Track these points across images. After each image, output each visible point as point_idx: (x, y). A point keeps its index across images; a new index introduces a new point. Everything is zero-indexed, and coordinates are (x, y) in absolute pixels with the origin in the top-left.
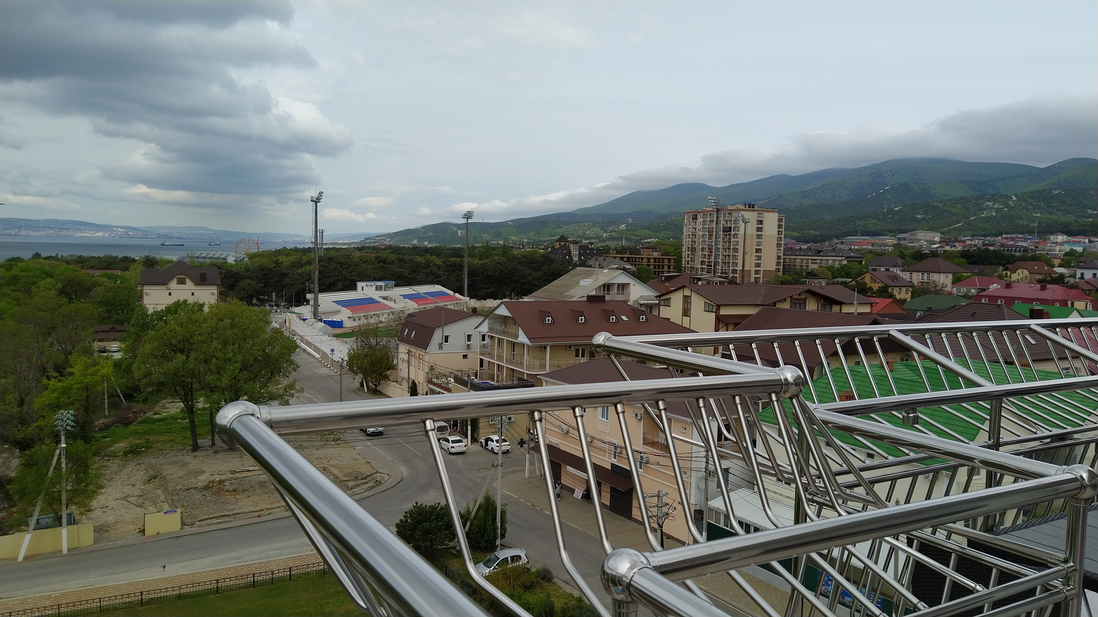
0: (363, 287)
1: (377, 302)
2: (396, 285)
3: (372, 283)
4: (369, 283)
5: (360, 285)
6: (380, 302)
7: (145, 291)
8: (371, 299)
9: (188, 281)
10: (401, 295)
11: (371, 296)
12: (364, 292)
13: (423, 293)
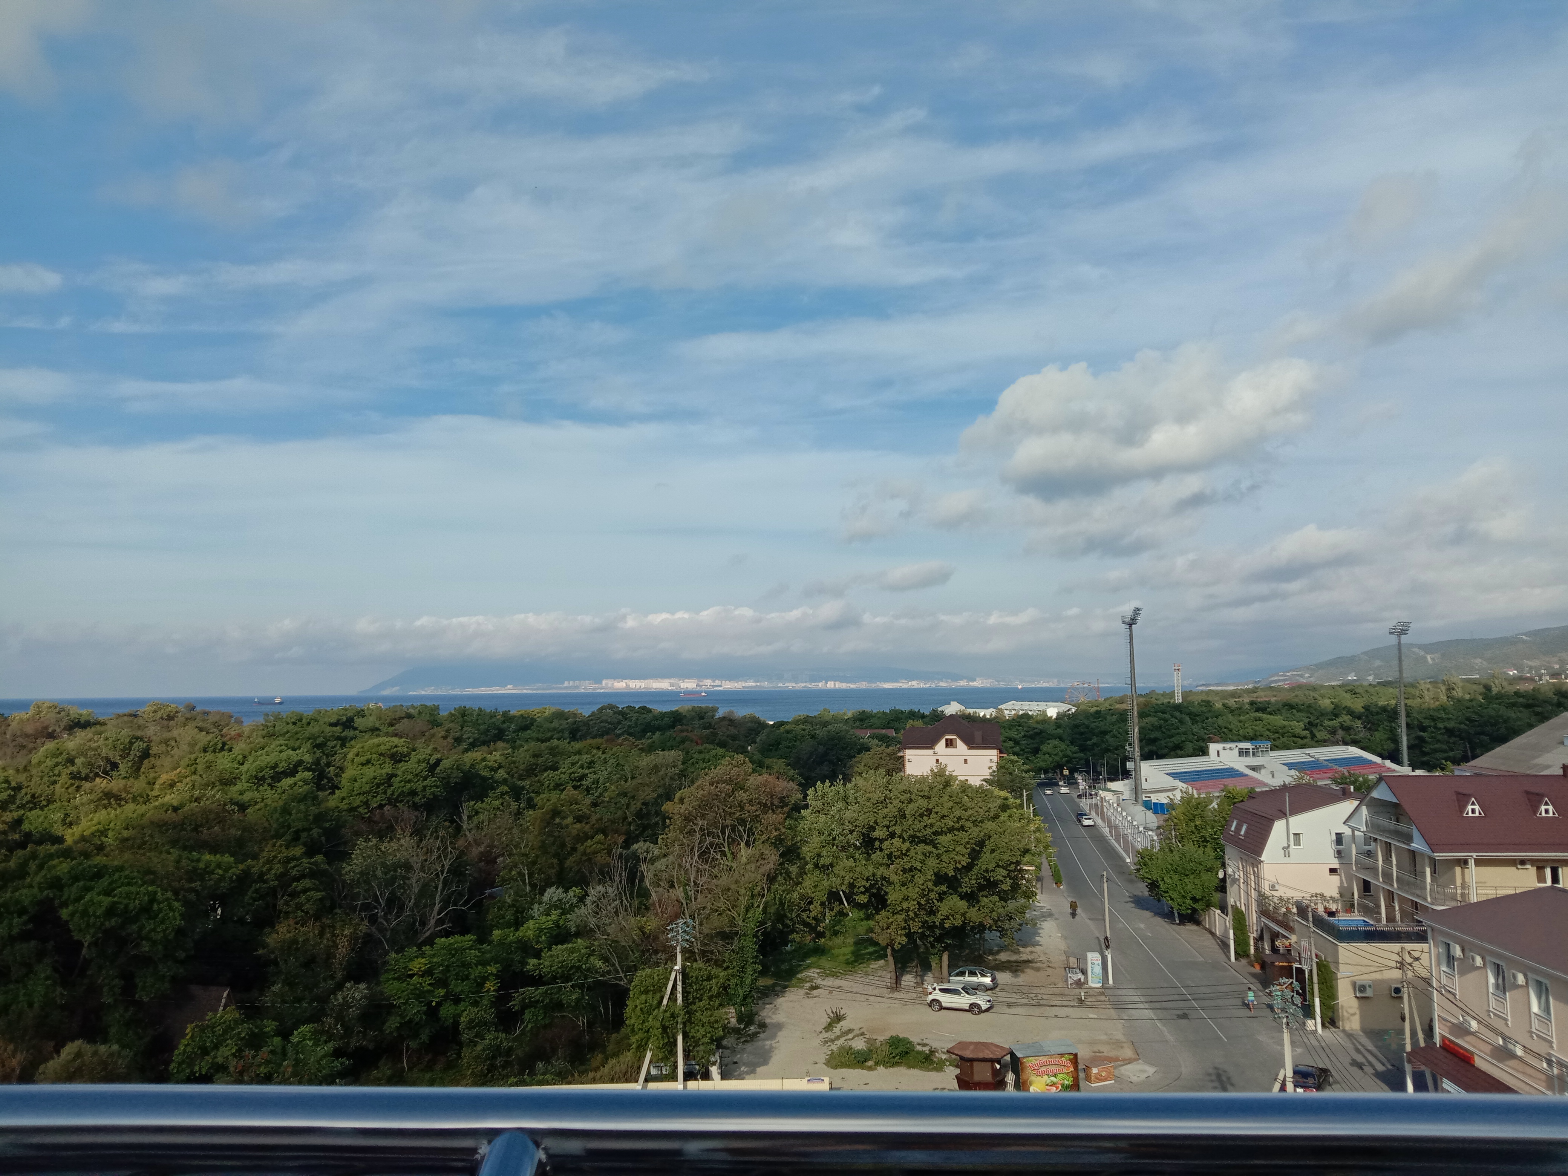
0: (1218, 752)
1: (1242, 775)
2: (1274, 748)
3: (1233, 745)
4: (1228, 745)
5: (1213, 747)
6: (1247, 775)
7: (907, 757)
8: (1231, 770)
9: (959, 743)
10: (1284, 764)
11: (1232, 765)
12: (1221, 759)
13: (1325, 760)
